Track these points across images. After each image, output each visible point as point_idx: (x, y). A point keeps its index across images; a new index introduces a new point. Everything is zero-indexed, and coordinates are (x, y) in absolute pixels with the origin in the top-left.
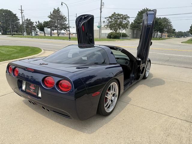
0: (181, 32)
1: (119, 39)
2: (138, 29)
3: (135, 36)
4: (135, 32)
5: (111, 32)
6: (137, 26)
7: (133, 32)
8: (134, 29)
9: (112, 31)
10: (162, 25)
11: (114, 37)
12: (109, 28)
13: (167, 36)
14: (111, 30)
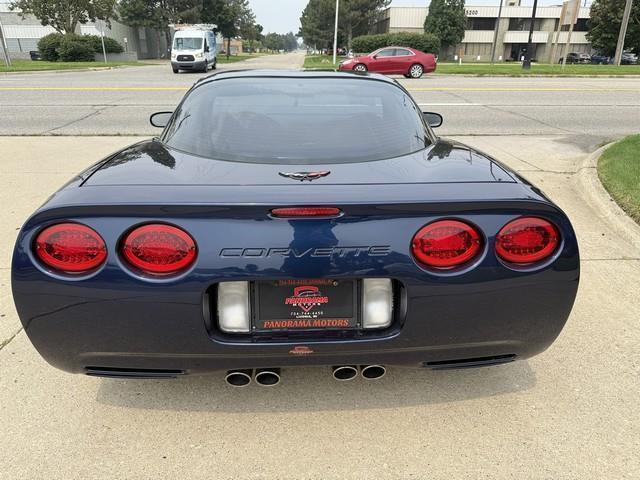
0: (274, 35)
1: (92, 60)
2: (152, 25)
3: (144, 50)
4: (142, 36)
5: (52, 35)
6: (147, 11)
7: (136, 35)
8: (138, 22)
9: (50, 30)
10: (227, 10)
11: (71, 54)
12: (33, 17)
13: (240, 48)
14: (45, 23)
